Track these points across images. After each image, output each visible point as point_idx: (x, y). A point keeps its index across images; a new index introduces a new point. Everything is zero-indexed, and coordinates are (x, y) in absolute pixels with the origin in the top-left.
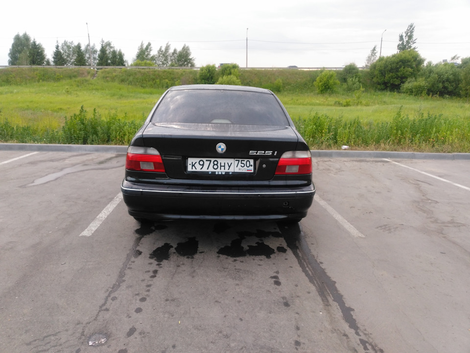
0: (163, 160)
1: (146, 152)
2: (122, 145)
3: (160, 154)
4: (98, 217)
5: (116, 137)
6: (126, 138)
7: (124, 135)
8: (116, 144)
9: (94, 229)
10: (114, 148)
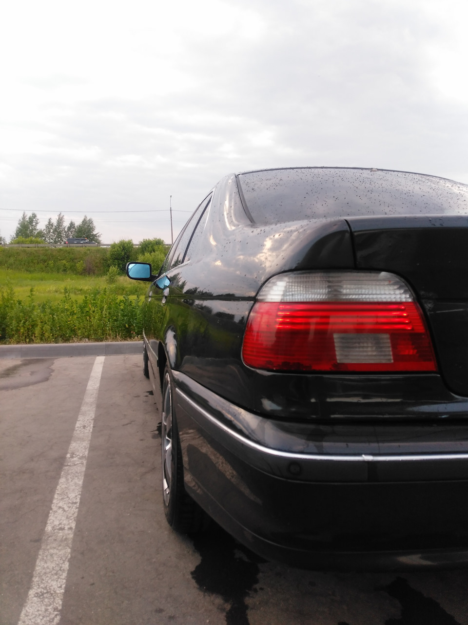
0: (426, 318)
2: (29, 343)
4: (49, 528)
5: (18, 331)
6: (37, 331)
7: (33, 326)
8: (18, 343)
9: (58, 585)
10: (17, 348)
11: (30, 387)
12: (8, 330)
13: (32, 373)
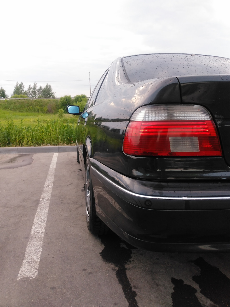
0: (217, 129)
1: (170, 115)
2: (21, 146)
3: (213, 119)
4: (32, 232)
5: (16, 140)
6: (25, 140)
7: (23, 138)
8: (16, 146)
9: (37, 258)
10: (15, 149)
11: (22, 167)
12: (11, 140)
13: (23, 161)
